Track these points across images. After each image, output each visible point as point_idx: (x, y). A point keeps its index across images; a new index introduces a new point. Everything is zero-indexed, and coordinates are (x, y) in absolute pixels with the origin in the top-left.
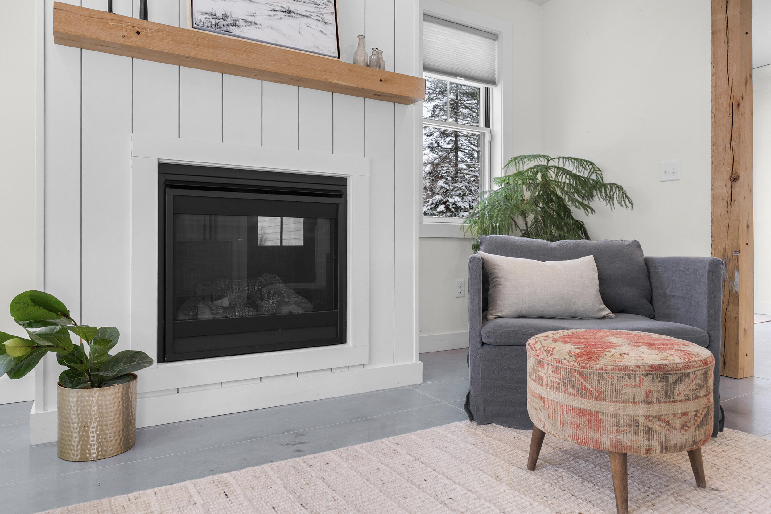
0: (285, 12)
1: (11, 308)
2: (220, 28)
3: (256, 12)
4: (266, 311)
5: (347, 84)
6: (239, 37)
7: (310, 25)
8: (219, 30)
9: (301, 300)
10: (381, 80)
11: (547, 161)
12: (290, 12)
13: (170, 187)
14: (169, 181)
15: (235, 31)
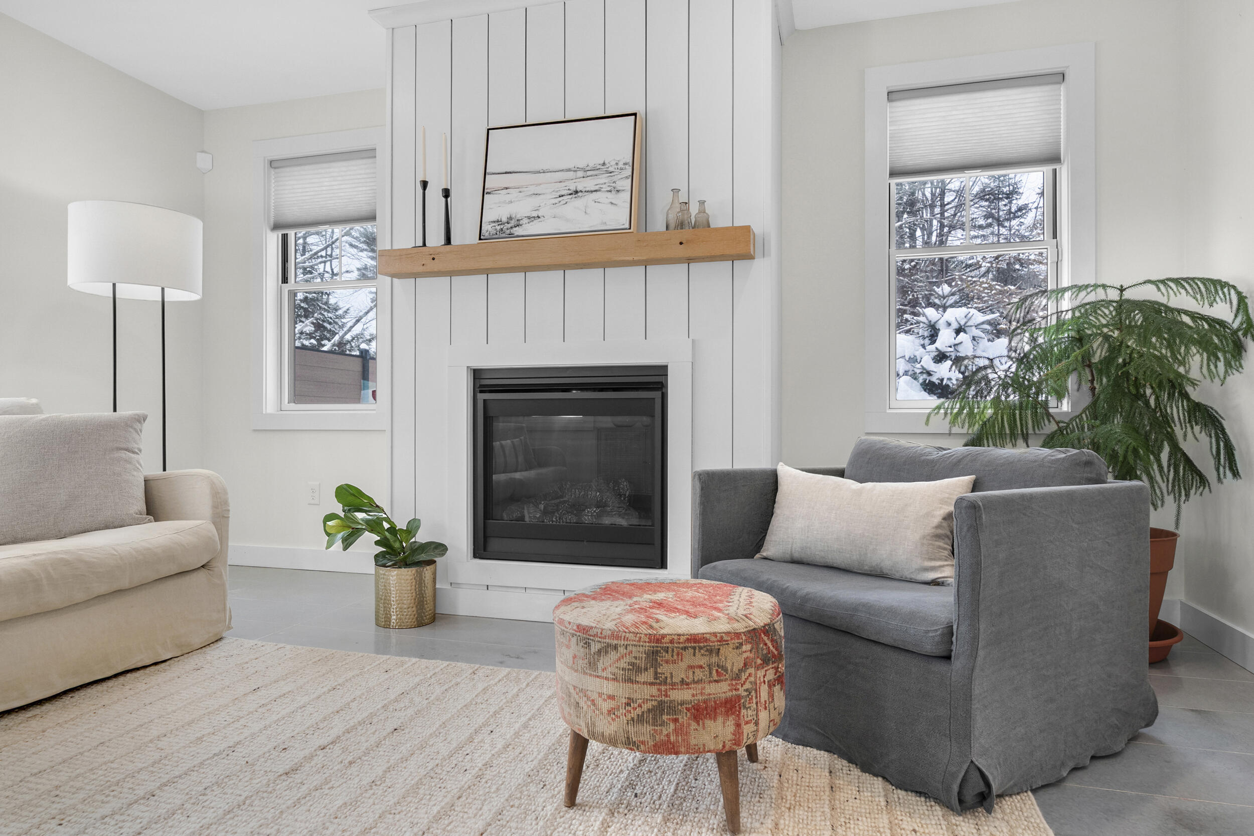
0: (572, 194)
1: (336, 496)
2: (504, 233)
3: (541, 205)
4: (586, 520)
5: (635, 258)
6: (523, 236)
7: (598, 200)
8: (503, 235)
9: (626, 510)
10: (681, 243)
11: (1119, 292)
12: (576, 192)
13: (481, 392)
14: (481, 386)
15: (518, 231)
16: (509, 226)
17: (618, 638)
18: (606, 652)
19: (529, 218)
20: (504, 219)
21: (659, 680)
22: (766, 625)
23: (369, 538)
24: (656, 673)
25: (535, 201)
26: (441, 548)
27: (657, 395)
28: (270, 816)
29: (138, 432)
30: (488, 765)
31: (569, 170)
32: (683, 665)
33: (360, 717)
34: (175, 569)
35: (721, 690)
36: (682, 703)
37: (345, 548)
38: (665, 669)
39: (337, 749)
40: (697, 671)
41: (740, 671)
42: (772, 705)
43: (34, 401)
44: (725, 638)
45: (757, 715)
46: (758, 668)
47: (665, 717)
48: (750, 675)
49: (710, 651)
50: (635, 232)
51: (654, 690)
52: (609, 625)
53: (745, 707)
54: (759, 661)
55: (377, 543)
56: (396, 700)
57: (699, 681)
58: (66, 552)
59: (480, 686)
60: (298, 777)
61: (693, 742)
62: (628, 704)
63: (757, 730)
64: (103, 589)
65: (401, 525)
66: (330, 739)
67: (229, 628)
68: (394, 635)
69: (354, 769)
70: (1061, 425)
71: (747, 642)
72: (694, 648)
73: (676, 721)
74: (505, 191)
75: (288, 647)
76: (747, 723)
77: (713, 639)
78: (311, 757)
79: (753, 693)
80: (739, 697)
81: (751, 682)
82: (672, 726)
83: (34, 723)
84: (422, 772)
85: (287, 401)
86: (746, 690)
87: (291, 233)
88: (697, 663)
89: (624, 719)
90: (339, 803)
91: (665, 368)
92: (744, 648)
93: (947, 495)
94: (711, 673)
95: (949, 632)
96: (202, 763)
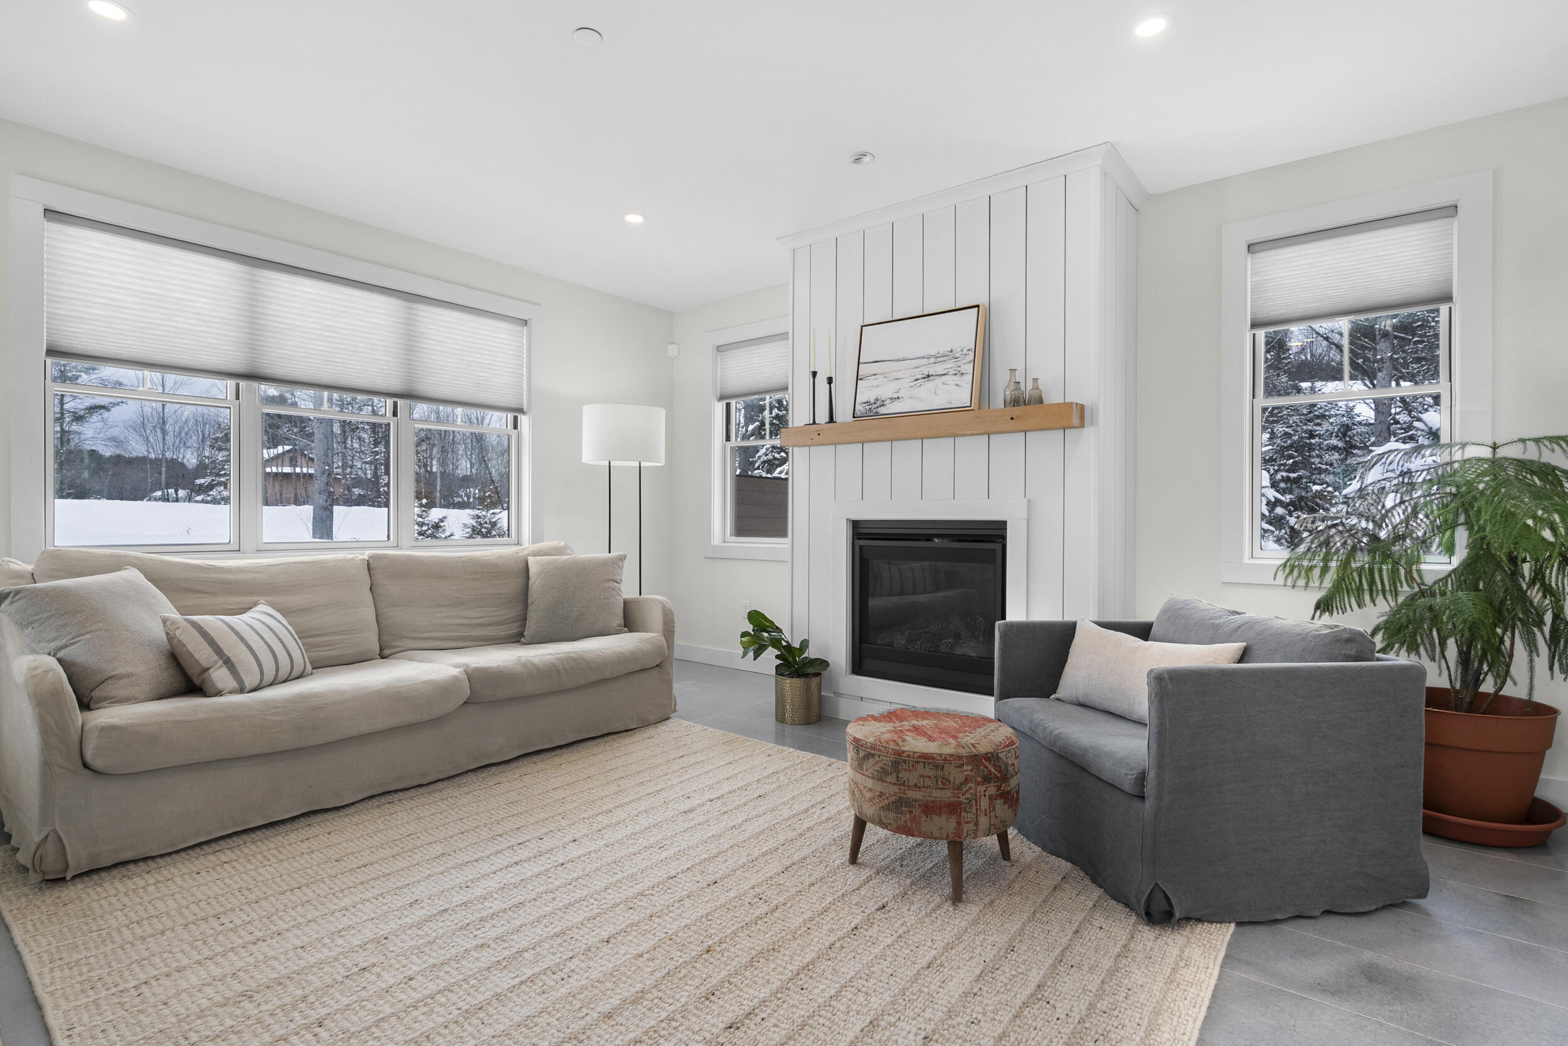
0: (925, 378)
1: (748, 619)
2: (872, 412)
3: (901, 388)
5: (980, 430)
6: (886, 414)
7: (946, 383)
8: (872, 414)
10: (1012, 419)
11: (1491, 450)
12: (929, 376)
13: (859, 539)
14: (859, 534)
15: (882, 410)
16: (875, 406)
17: (875, 749)
18: (868, 759)
19: (891, 399)
20: (872, 401)
21: (900, 783)
22: (987, 753)
23: (771, 653)
24: (898, 777)
25: (895, 385)
26: (824, 664)
27: (998, 546)
28: (669, 834)
29: (621, 567)
30: (810, 829)
31: (923, 358)
32: (916, 774)
33: (740, 785)
34: (637, 667)
35: (946, 795)
36: (915, 801)
37: (755, 659)
38: (904, 775)
39: (719, 802)
40: (927, 780)
41: (962, 784)
42: (993, 814)
43: (562, 544)
44: (948, 758)
45: (977, 818)
46: (978, 784)
47: (903, 809)
48: (970, 788)
49: (936, 767)
50: (976, 409)
51: (896, 789)
52: (871, 740)
53: (965, 811)
54: (979, 779)
55: (777, 657)
56: (768, 777)
57: (927, 787)
58: (574, 652)
59: (830, 775)
60: (691, 815)
61: (923, 829)
62: (880, 796)
63: (977, 830)
64: (594, 678)
65: (796, 645)
66: (716, 796)
67: (675, 711)
68: (788, 729)
69: (726, 816)
70: (1422, 587)
71: (968, 764)
72: (924, 763)
73: (911, 812)
74: (874, 377)
75: (710, 729)
76: (967, 823)
77: (939, 758)
78: (703, 805)
79: (973, 802)
80: (960, 803)
81: (971, 794)
82: (908, 816)
83: (556, 759)
84: (766, 825)
85: (729, 534)
86: (967, 799)
87: (733, 402)
88: (926, 774)
89: (878, 806)
90: (710, 835)
91: (1005, 523)
92: (965, 768)
93: (1212, 659)
94: (937, 782)
95: (1142, 778)
96: (640, 798)
